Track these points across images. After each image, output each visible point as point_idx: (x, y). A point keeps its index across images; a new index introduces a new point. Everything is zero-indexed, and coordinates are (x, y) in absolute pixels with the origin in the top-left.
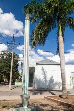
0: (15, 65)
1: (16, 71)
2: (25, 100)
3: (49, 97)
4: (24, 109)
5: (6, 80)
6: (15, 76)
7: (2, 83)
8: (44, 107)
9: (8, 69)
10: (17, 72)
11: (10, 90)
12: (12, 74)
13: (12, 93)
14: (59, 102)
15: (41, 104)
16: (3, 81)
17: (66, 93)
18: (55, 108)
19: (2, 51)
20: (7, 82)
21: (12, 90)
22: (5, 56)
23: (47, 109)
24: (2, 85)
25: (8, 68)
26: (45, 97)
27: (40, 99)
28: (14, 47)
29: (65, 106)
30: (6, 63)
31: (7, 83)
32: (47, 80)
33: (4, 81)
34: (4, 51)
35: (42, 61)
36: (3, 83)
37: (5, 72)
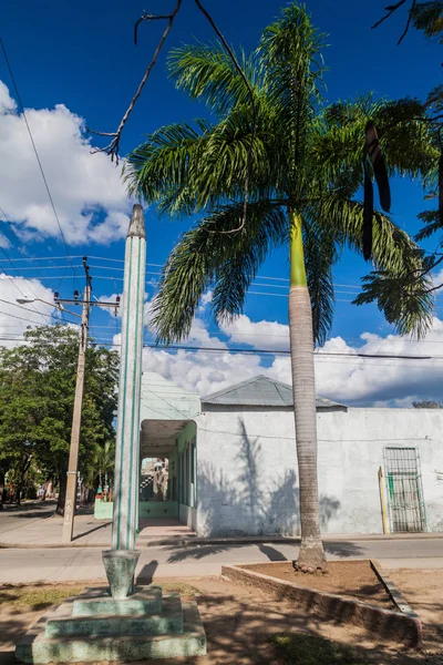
0: (99, 403)
1: (102, 436)
2: (118, 567)
3: (243, 567)
4: (115, 603)
5: (46, 490)
6: (97, 466)
7: (27, 506)
8: (209, 606)
9: (59, 431)
10: (107, 446)
11: (66, 540)
12: (82, 458)
13: (78, 553)
14: (276, 585)
15: (197, 595)
16: (32, 494)
17: (314, 549)
18: (252, 609)
19: (27, 334)
20: (51, 503)
21: (77, 542)
22: (41, 360)
23: (217, 613)
24: (29, 516)
25: (60, 424)
26: (226, 571)
27: (202, 579)
28: (87, 316)
29: (297, 603)
30: (48, 399)
31: (54, 508)
32: (261, 487)
33: (39, 492)
34: (38, 334)
35: (232, 391)
36: (32, 506)
37: (42, 447)
